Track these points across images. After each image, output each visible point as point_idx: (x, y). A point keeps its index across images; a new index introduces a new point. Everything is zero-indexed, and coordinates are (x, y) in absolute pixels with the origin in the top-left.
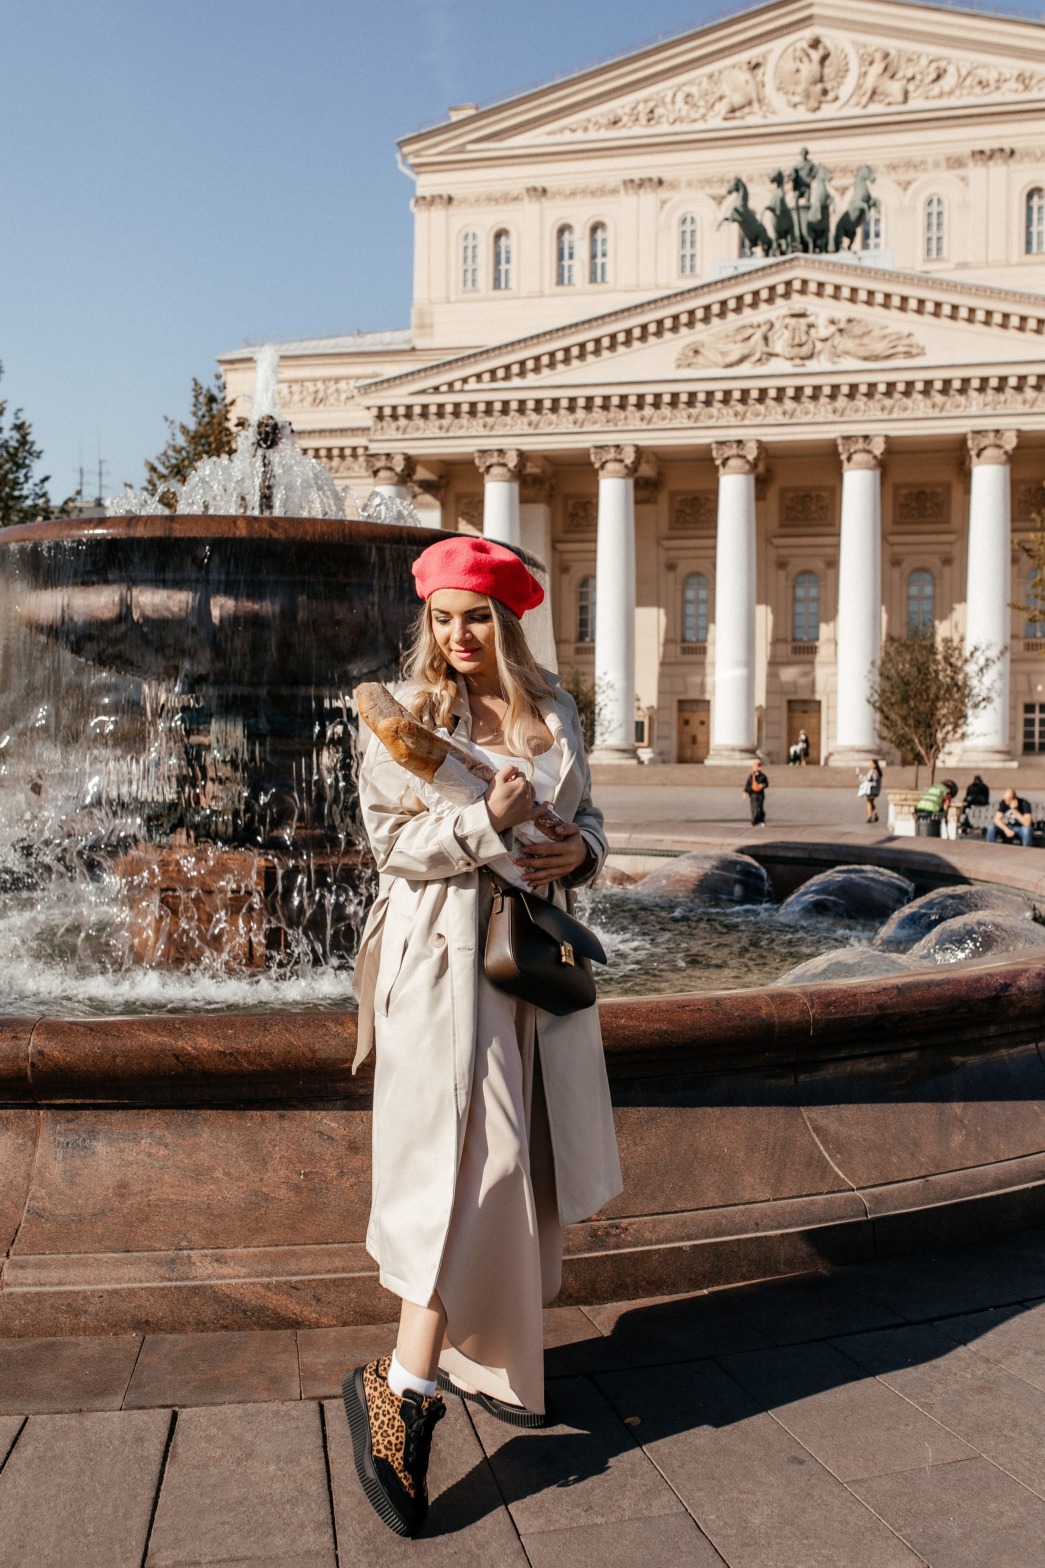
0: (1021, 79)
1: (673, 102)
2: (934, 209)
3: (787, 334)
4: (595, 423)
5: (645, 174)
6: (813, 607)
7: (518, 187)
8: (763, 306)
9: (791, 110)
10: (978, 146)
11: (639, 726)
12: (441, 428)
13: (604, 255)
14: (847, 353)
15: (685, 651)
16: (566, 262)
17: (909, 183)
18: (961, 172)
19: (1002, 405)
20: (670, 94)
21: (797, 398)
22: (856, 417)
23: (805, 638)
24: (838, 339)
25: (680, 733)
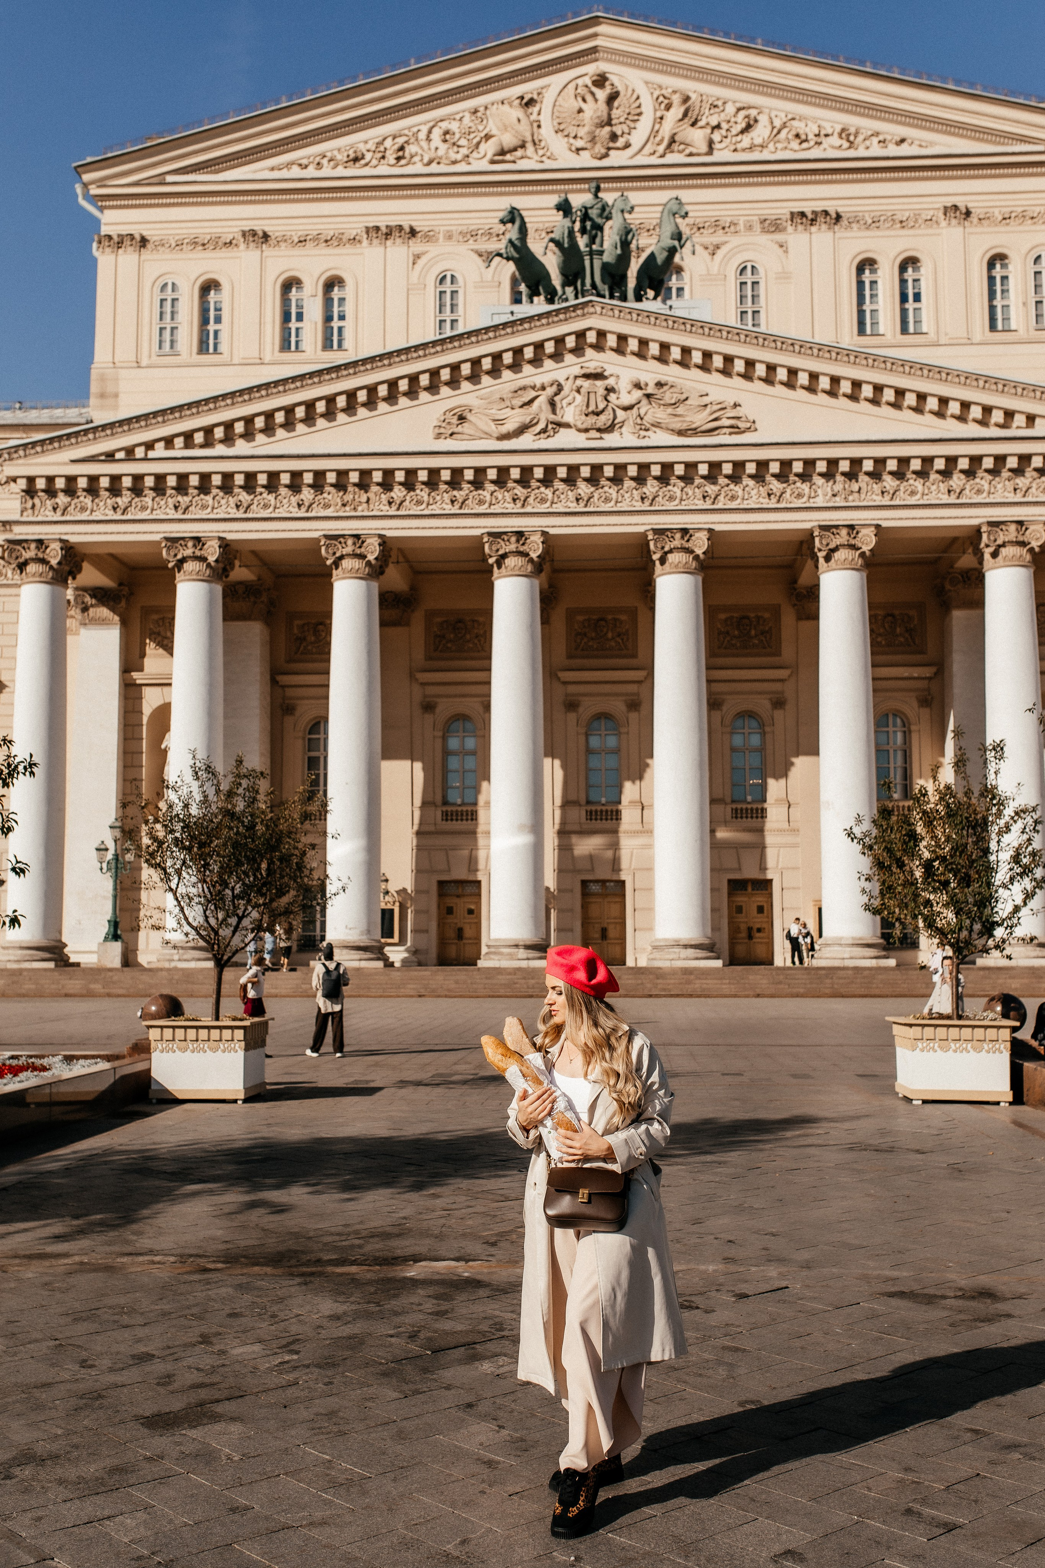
0: (844, 135)
1: (428, 139)
2: (748, 278)
3: (580, 399)
4: (327, 506)
5: (393, 221)
6: (611, 761)
7: (232, 231)
8: (548, 364)
9: (574, 155)
10: (797, 207)
11: (387, 916)
12: (115, 509)
13: (342, 318)
14: (657, 425)
15: (447, 817)
16: (293, 325)
17: (718, 247)
18: (779, 237)
19: (856, 495)
20: (425, 129)
21: (593, 480)
22: (671, 506)
23: (603, 800)
24: (644, 407)
25: (441, 925)
